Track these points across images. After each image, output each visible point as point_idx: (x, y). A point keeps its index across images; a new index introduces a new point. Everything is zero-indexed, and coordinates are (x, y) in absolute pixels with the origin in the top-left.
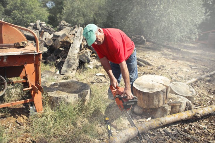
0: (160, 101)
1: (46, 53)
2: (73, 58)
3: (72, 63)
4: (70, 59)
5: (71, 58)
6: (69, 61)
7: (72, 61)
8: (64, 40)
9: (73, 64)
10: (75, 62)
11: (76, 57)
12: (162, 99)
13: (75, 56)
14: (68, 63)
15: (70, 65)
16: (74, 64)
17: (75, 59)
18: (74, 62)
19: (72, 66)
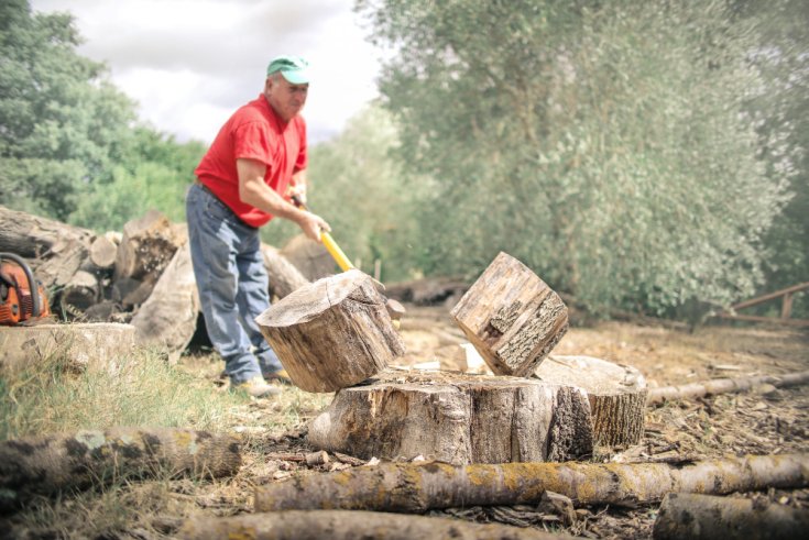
0: (368, 347)
1: (85, 291)
2: (176, 299)
3: (165, 319)
4: (160, 306)
5: (164, 299)
6: (156, 309)
7: (165, 311)
8: (148, 234)
9: (165, 323)
10: (178, 317)
11: (186, 296)
12: (376, 331)
13: (182, 292)
14: (146, 319)
15: (155, 325)
16: (172, 323)
17: (179, 307)
18: (176, 314)
19: (163, 329)
